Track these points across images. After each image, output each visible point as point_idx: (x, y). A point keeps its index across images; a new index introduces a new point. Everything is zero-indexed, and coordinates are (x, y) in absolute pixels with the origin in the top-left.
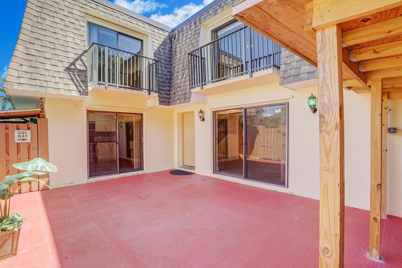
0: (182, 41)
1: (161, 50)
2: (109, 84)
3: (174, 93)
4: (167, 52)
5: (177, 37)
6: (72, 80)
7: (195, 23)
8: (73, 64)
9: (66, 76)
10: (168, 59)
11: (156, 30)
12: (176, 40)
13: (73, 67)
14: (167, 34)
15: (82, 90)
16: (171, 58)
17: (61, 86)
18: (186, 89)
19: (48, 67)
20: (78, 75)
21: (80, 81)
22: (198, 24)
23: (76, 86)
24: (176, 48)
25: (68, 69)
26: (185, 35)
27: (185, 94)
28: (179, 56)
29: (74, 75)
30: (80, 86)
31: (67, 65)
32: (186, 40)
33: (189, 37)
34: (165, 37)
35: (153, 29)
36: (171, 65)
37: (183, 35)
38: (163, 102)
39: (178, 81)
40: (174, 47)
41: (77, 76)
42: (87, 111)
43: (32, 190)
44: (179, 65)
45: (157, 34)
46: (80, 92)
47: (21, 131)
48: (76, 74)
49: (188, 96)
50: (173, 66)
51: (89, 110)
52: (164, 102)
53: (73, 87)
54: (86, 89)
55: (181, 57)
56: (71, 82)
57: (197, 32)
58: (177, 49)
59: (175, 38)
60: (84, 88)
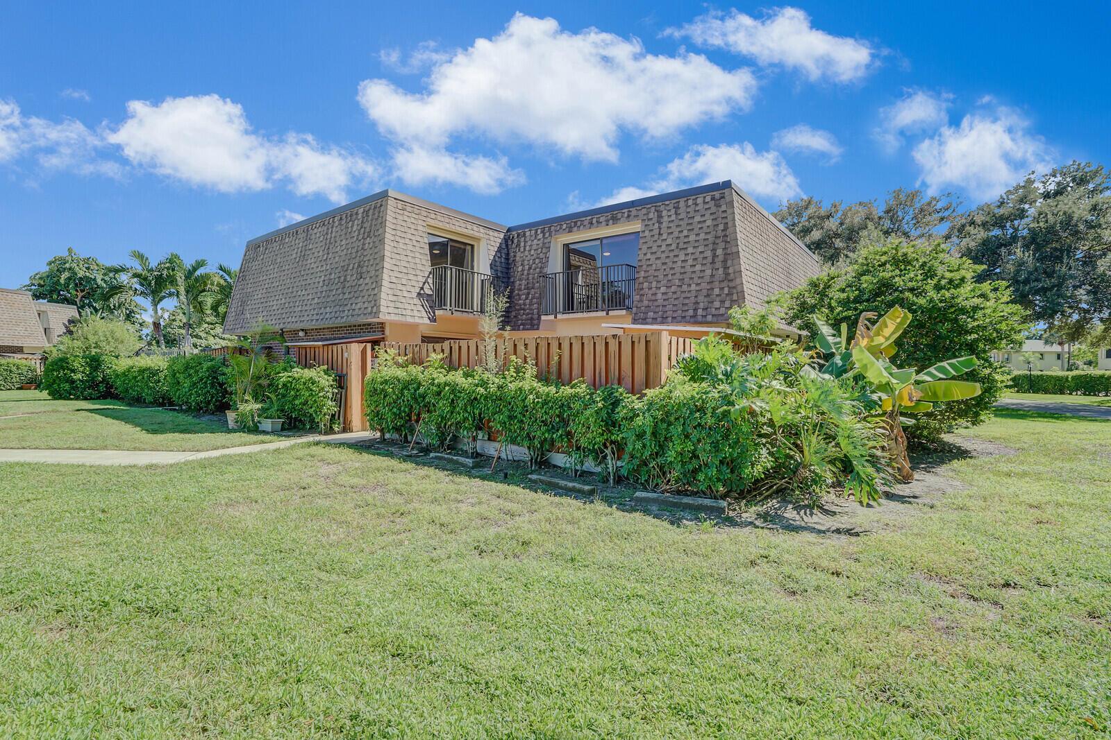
0: (525, 249)
1: (497, 259)
3: (515, 317)
4: (503, 260)
5: (516, 241)
6: (423, 307)
7: (543, 232)
8: (422, 288)
9: (417, 301)
10: (505, 270)
11: (491, 233)
12: (514, 246)
13: (422, 292)
14: (502, 236)
16: (508, 269)
18: (533, 314)
19: (405, 294)
21: (429, 307)
22: (547, 235)
23: (427, 312)
24: (515, 256)
25: (419, 294)
26: (529, 243)
27: (532, 319)
28: (520, 269)
29: (424, 301)
31: (417, 290)
32: (530, 251)
33: (535, 247)
34: (500, 241)
35: (488, 232)
36: (509, 278)
37: (525, 242)
39: (521, 302)
40: (512, 254)
41: (426, 302)
42: (422, 337)
44: (520, 280)
45: (492, 238)
46: (429, 318)
48: (425, 299)
49: (536, 322)
50: (512, 280)
53: (424, 314)
55: (523, 270)
56: (422, 309)
57: (547, 245)
58: (517, 258)
59: (513, 242)
60: (433, 314)
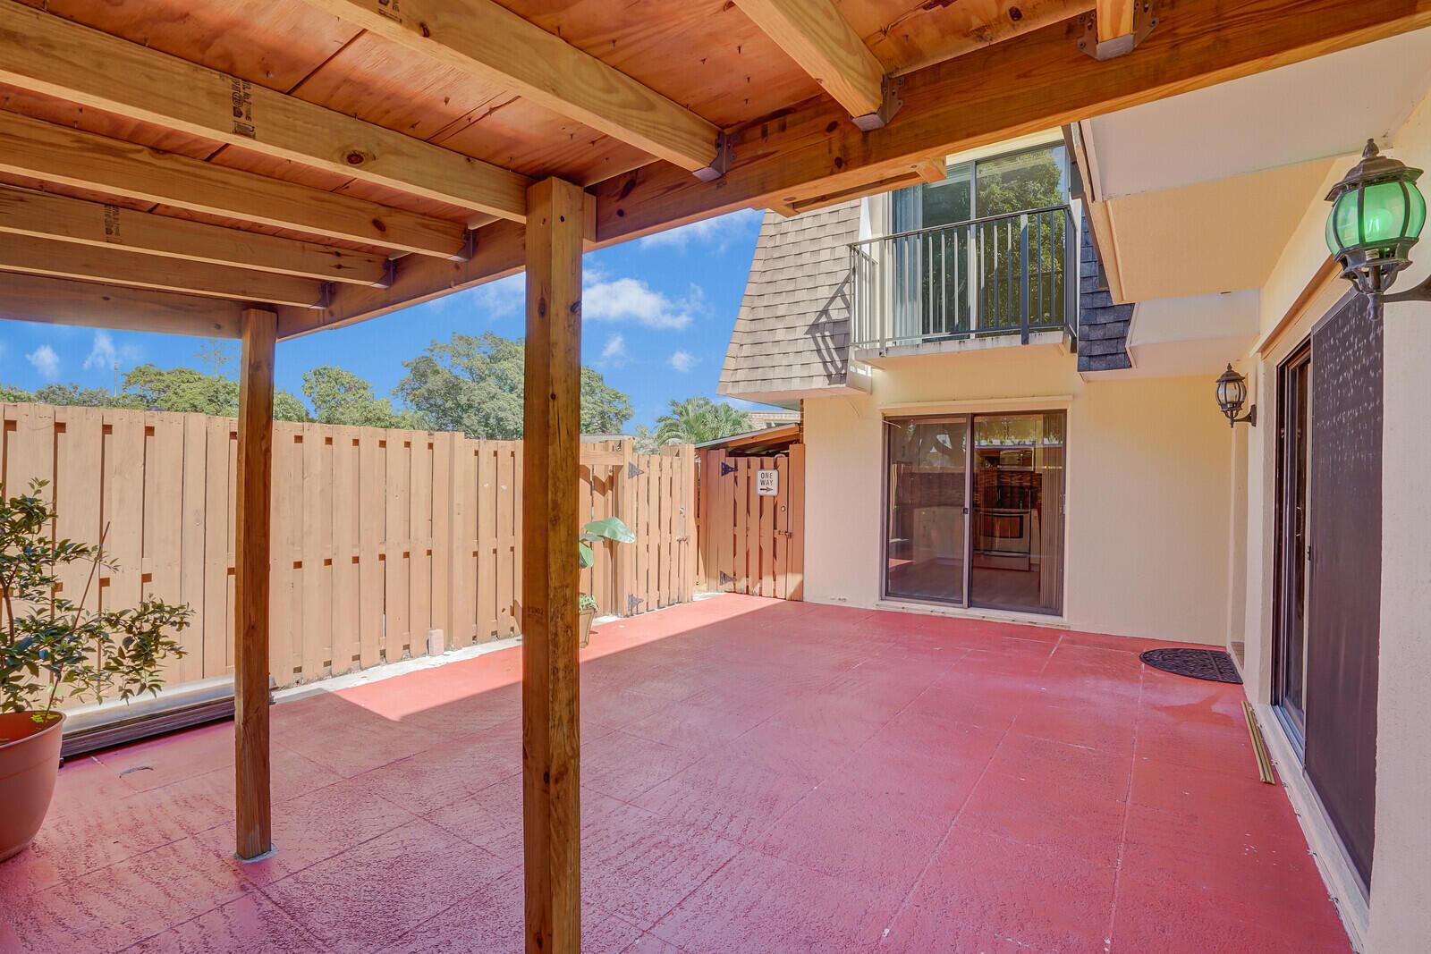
2: (927, 337)
6: (819, 351)
8: (825, 312)
9: (808, 344)
13: (824, 319)
15: (834, 372)
17: (797, 371)
19: (780, 335)
20: (832, 337)
21: (833, 351)
23: (825, 363)
25: (813, 328)
29: (823, 337)
30: (832, 362)
31: (811, 319)
38: (1103, 358)
41: (828, 339)
42: (885, 418)
43: (777, 595)
46: (829, 376)
47: (765, 472)
48: (827, 333)
51: (889, 417)
52: (1106, 355)
53: (818, 368)
54: (842, 368)
56: (816, 358)
60: (840, 365)
